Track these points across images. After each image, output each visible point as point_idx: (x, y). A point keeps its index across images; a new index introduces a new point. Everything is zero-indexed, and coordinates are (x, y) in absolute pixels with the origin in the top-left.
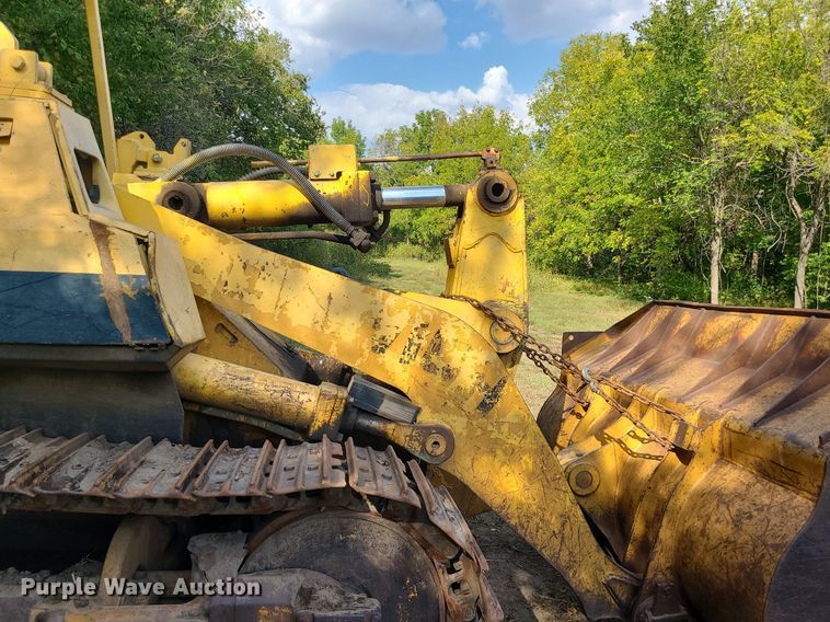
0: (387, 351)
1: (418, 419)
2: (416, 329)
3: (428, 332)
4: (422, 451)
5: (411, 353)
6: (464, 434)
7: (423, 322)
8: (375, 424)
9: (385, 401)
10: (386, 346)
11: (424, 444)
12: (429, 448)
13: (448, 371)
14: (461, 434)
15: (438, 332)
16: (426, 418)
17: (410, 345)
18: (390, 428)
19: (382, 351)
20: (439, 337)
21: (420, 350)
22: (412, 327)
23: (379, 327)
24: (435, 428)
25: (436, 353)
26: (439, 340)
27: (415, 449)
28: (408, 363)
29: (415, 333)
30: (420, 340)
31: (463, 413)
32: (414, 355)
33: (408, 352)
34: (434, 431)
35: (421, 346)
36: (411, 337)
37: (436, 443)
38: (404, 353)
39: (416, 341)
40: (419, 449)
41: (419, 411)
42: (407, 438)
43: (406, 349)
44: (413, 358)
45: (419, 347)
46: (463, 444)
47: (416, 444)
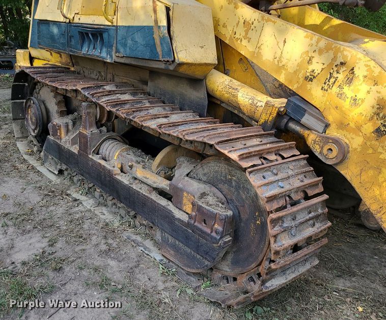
0: (315, 80)
1: (327, 132)
2: (336, 66)
3: (344, 69)
4: (321, 153)
5: (330, 83)
6: (359, 150)
7: (342, 61)
8: (298, 128)
9: (306, 115)
10: (314, 77)
11: (322, 148)
12: (325, 151)
13: (355, 100)
14: (356, 149)
15: (353, 69)
16: (333, 132)
17: (330, 78)
18: (306, 133)
19: (311, 80)
20: (353, 73)
21: (336, 82)
22: (334, 64)
23: (311, 63)
24: (332, 139)
25: (348, 85)
26: (352, 75)
27: (316, 150)
28: (327, 90)
29: (335, 69)
30: (338, 74)
31: (361, 134)
32: (331, 85)
33: (328, 83)
34: (331, 141)
35: (338, 79)
36: (332, 71)
37: (331, 150)
38: (325, 83)
39: (335, 75)
40: (319, 151)
41: (327, 126)
42: (313, 142)
43: (327, 80)
44: (331, 87)
45: (336, 80)
46: (355, 157)
47: (317, 147)
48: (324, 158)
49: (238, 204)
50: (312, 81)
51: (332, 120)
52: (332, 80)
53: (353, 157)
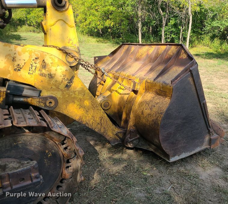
1: (41, 95)
2: (33, 60)
3: (39, 61)
4: (45, 106)
7: (36, 57)
8: (22, 99)
9: (25, 90)
10: (21, 68)
11: (45, 104)
12: (48, 104)
13: (51, 75)
14: (60, 98)
15: (43, 60)
16: (45, 94)
17: (32, 67)
20: (45, 62)
21: (37, 68)
22: (31, 59)
23: (15, 61)
24: (49, 97)
25: (44, 69)
26: (45, 63)
27: (42, 106)
28: (32, 74)
29: (33, 62)
30: (36, 64)
31: (60, 90)
32: (34, 71)
33: (31, 70)
34: (49, 98)
35: (37, 66)
36: (31, 63)
37: (50, 102)
38: (30, 70)
39: (34, 65)
40: (43, 106)
41: (41, 92)
42: (38, 103)
43: (30, 69)
44: (34, 72)
45: (36, 67)
46: (61, 101)
47: (42, 104)
48: (48, 108)
49: (28, 156)
50: (20, 71)
51: (42, 88)
52: (34, 68)
53: (60, 101)
